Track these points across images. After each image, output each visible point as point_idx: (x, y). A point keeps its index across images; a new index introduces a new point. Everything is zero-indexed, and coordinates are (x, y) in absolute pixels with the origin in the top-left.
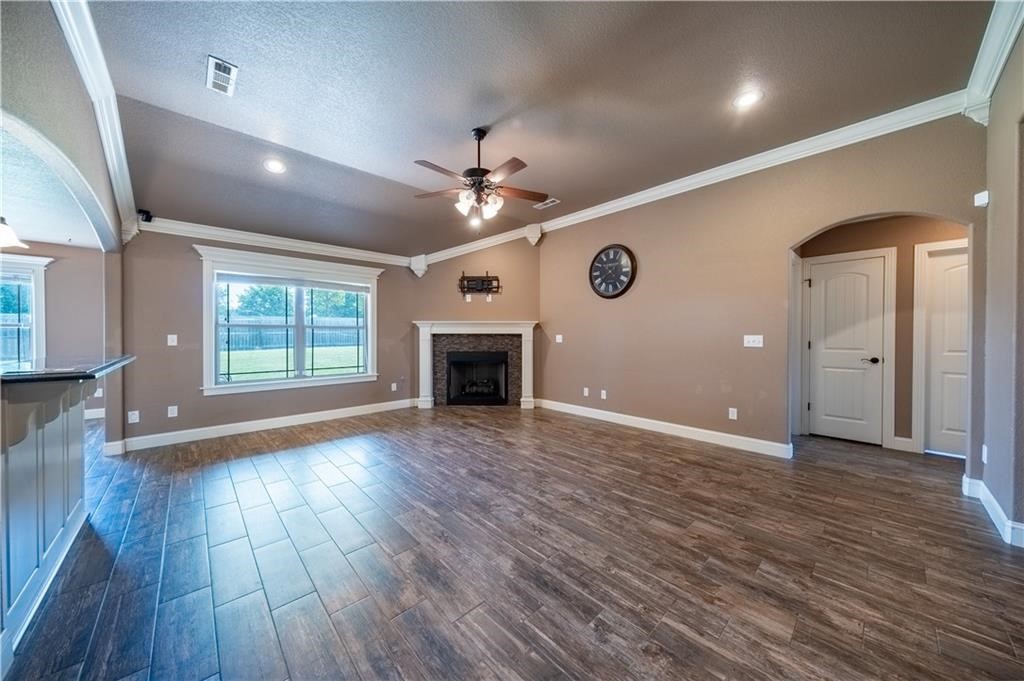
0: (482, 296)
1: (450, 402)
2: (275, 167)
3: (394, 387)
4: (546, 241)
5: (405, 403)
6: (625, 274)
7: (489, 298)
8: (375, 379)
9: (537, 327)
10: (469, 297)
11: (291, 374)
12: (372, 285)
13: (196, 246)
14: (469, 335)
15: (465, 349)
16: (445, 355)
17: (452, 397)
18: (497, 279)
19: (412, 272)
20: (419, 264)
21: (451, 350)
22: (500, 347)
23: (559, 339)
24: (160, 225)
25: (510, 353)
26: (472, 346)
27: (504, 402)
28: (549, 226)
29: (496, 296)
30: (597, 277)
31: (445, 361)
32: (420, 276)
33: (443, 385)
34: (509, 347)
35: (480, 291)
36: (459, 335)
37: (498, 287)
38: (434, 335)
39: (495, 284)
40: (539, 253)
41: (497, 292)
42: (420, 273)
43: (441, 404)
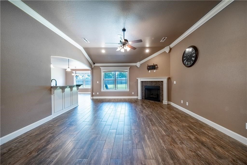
0: (153, 70)
1: (145, 99)
2: (103, 51)
3: (133, 93)
4: (172, 50)
5: (136, 97)
6: (194, 57)
7: (155, 71)
8: (129, 91)
9: (169, 79)
10: (149, 71)
11: (114, 89)
12: (128, 71)
13: (100, 67)
14: (150, 81)
15: (149, 85)
16: (144, 86)
17: (146, 97)
18: (157, 65)
19: (137, 66)
20: (138, 64)
21: (145, 85)
22: (158, 85)
23: (175, 82)
24: (96, 65)
25: (161, 87)
26: (150, 84)
27: (159, 101)
28: (172, 45)
29: (157, 70)
30: (185, 60)
31: (144, 88)
32: (139, 67)
33: (144, 94)
34: (160, 85)
35: (152, 69)
36: (147, 81)
37: (157, 67)
38: (142, 81)
39: (156, 67)
40: (170, 55)
41: (157, 69)
42: (138, 67)
43: (143, 99)
